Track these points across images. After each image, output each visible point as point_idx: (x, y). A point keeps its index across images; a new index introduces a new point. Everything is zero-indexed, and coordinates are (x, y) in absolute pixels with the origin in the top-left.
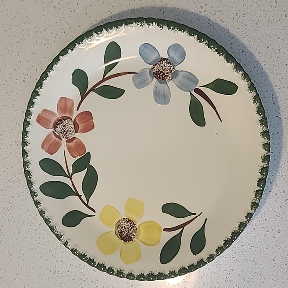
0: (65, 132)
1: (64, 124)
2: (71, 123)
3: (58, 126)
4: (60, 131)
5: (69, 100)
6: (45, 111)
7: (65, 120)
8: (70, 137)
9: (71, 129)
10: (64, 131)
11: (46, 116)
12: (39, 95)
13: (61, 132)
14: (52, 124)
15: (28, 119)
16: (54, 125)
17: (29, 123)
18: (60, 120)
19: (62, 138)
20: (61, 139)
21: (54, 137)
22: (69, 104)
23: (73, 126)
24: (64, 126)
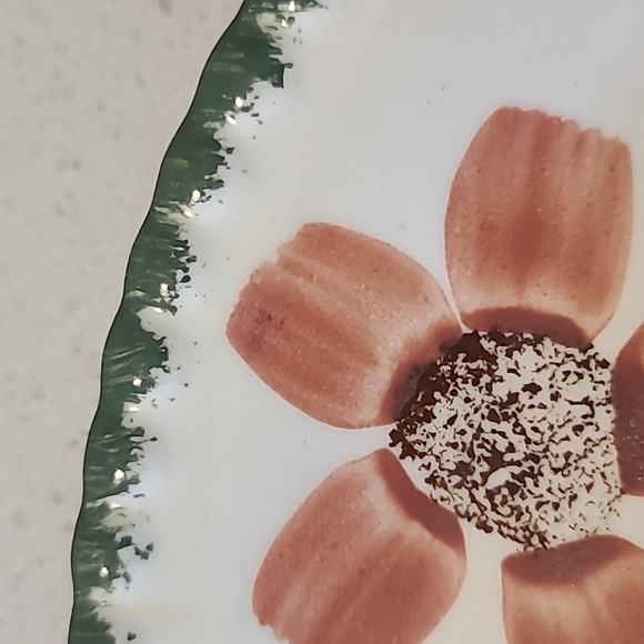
0: (501, 477)
1: (501, 391)
2: (584, 388)
3: (442, 410)
4: (452, 458)
5: (581, 140)
6: (322, 241)
7: (514, 346)
8: (561, 532)
9: (576, 445)
10: (496, 461)
11: (326, 290)
12: (276, 74)
13: (463, 469)
14: (377, 382)
15: (152, 318)
16: (396, 390)
17: (156, 352)
18: (467, 346)
19: (468, 528)
20: (455, 539)
21: (384, 516)
22: (572, 188)
23: (605, 418)
24: (502, 410)
